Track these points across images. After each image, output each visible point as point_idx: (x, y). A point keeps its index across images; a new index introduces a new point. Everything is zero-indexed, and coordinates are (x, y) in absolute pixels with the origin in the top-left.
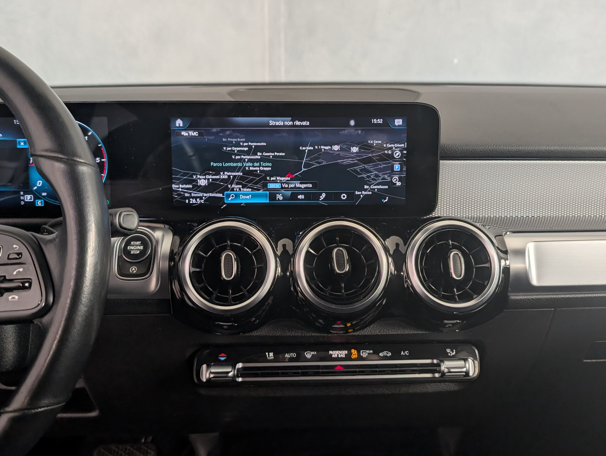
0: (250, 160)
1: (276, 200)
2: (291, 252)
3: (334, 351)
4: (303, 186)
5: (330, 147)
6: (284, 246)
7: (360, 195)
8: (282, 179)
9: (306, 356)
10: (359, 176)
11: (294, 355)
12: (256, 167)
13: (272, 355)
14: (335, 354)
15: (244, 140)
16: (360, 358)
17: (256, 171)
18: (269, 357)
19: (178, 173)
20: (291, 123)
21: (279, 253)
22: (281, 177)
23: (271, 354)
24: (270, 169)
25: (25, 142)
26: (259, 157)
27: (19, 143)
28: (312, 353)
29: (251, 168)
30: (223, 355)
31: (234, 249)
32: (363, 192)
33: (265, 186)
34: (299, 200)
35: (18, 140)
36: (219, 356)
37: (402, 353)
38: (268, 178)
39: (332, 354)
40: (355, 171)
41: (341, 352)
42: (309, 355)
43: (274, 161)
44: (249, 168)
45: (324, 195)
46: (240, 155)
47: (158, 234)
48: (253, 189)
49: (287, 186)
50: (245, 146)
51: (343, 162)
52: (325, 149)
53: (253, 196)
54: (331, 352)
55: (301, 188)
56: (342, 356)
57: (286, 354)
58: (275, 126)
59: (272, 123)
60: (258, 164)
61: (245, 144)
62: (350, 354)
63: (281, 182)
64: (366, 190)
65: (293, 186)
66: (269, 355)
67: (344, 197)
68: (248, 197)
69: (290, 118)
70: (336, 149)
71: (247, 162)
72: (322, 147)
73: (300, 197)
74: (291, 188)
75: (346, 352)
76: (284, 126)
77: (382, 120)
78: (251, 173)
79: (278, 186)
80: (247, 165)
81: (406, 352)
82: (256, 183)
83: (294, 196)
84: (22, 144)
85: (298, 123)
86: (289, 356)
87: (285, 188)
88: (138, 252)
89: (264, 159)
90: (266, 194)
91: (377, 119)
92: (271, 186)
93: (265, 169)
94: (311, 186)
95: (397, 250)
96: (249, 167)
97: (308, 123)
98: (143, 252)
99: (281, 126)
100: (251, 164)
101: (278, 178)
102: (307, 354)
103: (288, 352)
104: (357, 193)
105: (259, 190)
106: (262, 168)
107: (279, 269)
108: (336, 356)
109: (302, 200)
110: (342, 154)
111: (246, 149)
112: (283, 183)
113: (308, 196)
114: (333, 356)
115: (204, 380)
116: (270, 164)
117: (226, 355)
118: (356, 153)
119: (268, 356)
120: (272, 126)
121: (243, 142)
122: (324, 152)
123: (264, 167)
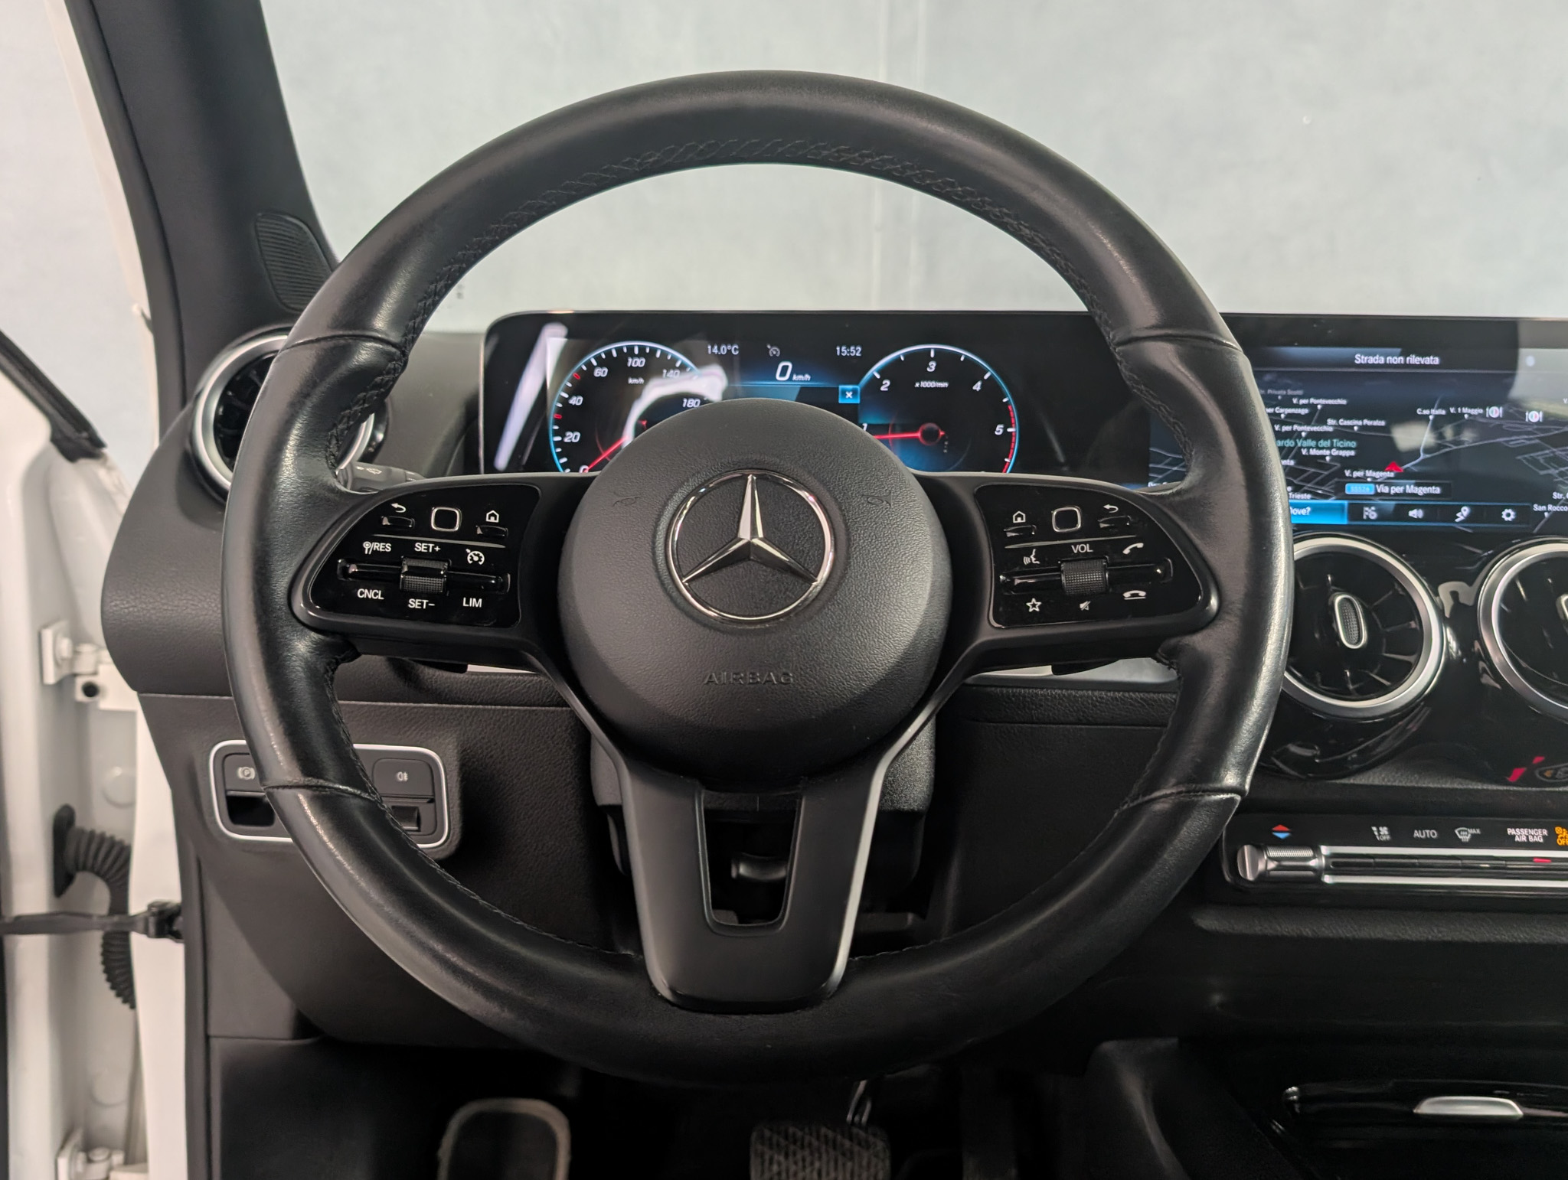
0: (1312, 435)
1: (1364, 520)
3: (1517, 830)
4: (1421, 491)
5: (1481, 411)
7: (1543, 512)
8: (1378, 475)
9: (1460, 837)
10: (1542, 473)
11: (1432, 834)
12: (1323, 448)
13: (1387, 833)
14: (1520, 834)
15: (1300, 392)
17: (1323, 457)
18: (1380, 835)
19: (1161, 459)
20: (1400, 360)
22: (1376, 469)
23: (1384, 830)
24: (1352, 453)
25: (854, 392)
26: (1331, 429)
27: (844, 393)
28: (1472, 831)
29: (1313, 452)
30: (1280, 827)
32: (1550, 507)
33: (1339, 491)
34: (1412, 519)
35: (841, 387)
36: (1274, 829)
38: (1347, 473)
39: (1514, 836)
40: (1534, 461)
41: (1532, 832)
42: (1464, 835)
43: (1362, 438)
44: (1308, 451)
45: (1465, 511)
46: (1292, 424)
48: (1316, 495)
49: (1386, 490)
50: (1304, 406)
51: (1507, 442)
52: (1470, 415)
53: (1316, 509)
54: (1510, 831)
55: (1416, 495)
56: (1536, 839)
57: (1416, 831)
58: (1367, 365)
59: (1360, 359)
60: (1327, 443)
61: (1303, 401)
62: (1553, 835)
63: (1375, 481)
64: (1555, 502)
65: (1399, 490)
66: (1379, 831)
67: (1509, 515)
68: (1303, 512)
69: (1399, 350)
70: (1494, 416)
71: (1306, 438)
72: (1465, 410)
73: (1414, 513)
74: (1396, 494)
75: (1545, 832)
76: (1386, 365)
78: (1317, 461)
79: (1366, 489)
80: (1306, 443)
82: (1321, 483)
83: (1401, 512)
84: (849, 395)
85: (1414, 360)
86: (1422, 834)
87: (1382, 494)
89: (1342, 434)
90: (1342, 506)
92: (1352, 489)
93: (1344, 453)
94: (1437, 490)
96: (1309, 448)
97: (1436, 361)
99: (1379, 366)
100: (1313, 443)
101: (1369, 473)
102: (1459, 832)
103: (1422, 828)
104: (1537, 508)
105: (1326, 497)
106: (1335, 452)
108: (1524, 839)
109: (1418, 520)
110: (1506, 425)
111: (1304, 411)
112: (1379, 483)
113: (1431, 512)
114: (1517, 839)
115: (1250, 877)
116: (1353, 444)
117: (1287, 829)
118: (1538, 423)
119: (1376, 833)
120: (1361, 366)
121: (1300, 397)
122: (1468, 420)
123: (1339, 449)
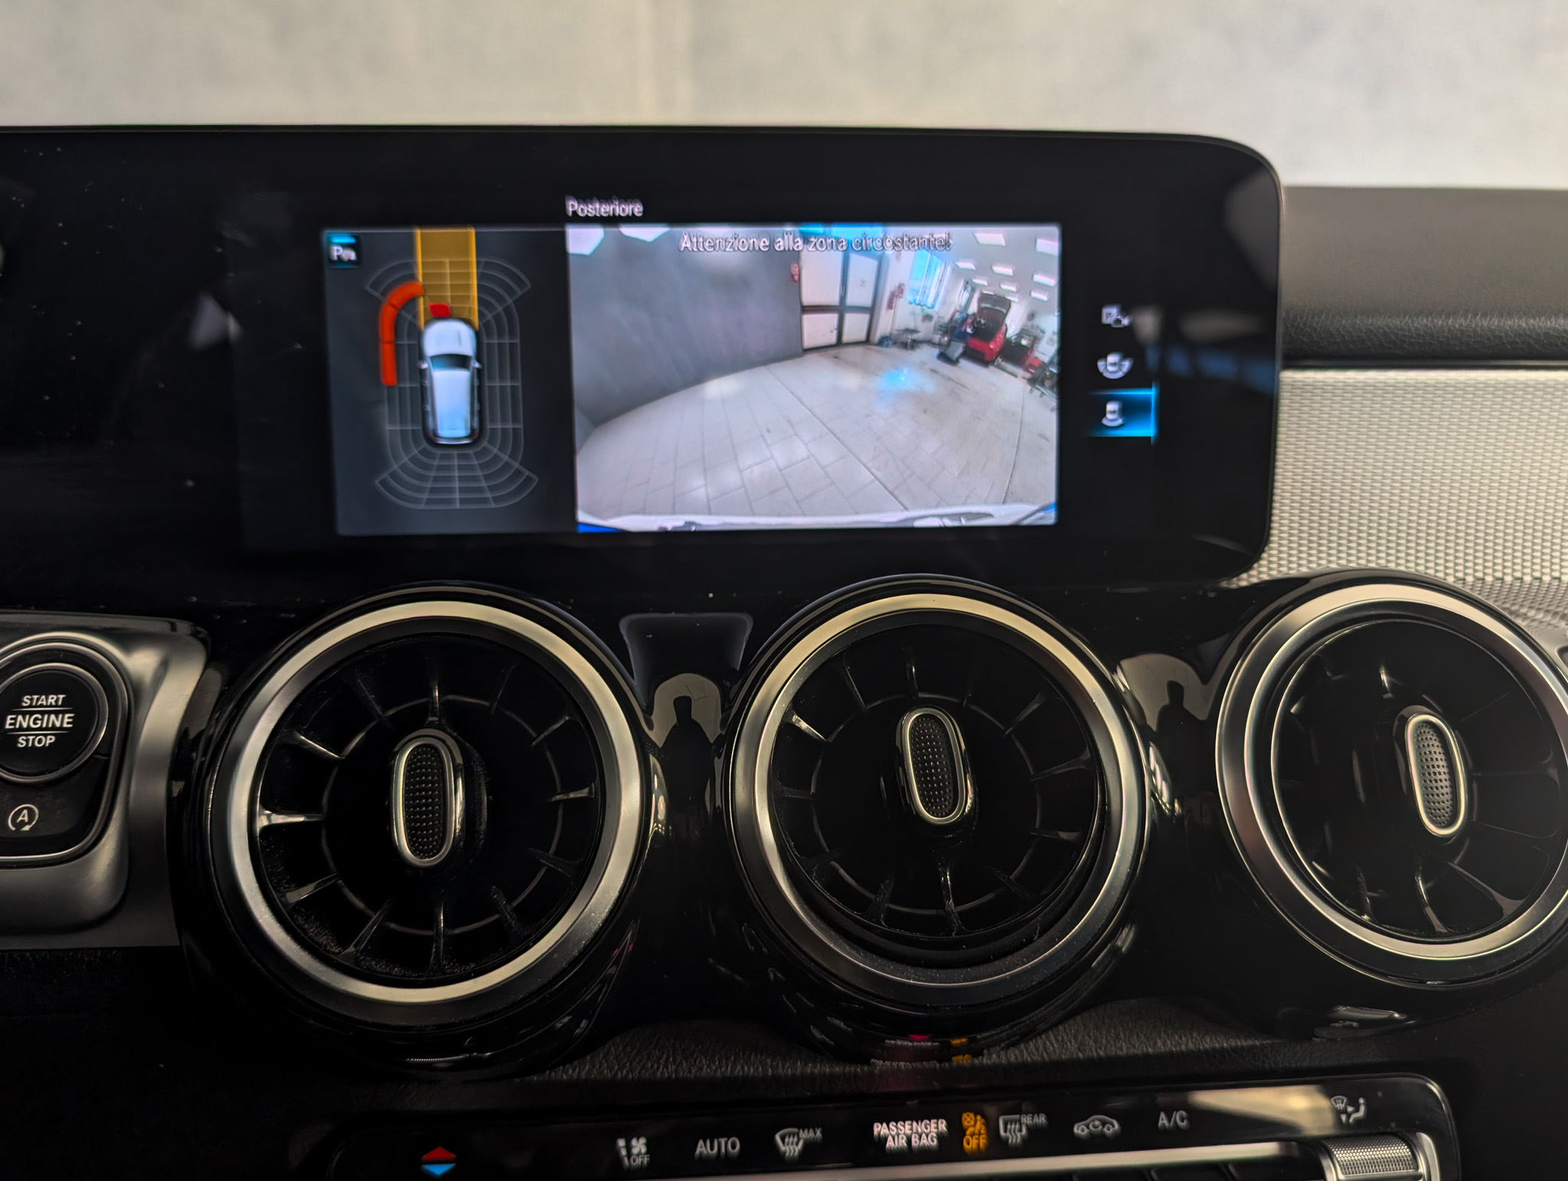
2: (712, 731)
3: (892, 1125)
6: (683, 705)
9: (782, 1148)
11: (731, 1146)
13: (644, 1150)
14: (896, 1134)
16: (998, 1149)
18: (629, 1155)
21: (657, 735)
28: (806, 1135)
30: (439, 1152)
31: (458, 721)
36: (425, 1157)
37: (1163, 1121)
39: (886, 1139)
41: (919, 1127)
47: (141, 662)
54: (880, 1129)
56: (925, 1141)
57: (701, 1142)
62: (956, 1131)
66: (629, 1147)
75: (943, 1125)
81: (1177, 1116)
86: (712, 1148)
88: (50, 740)
98: (69, 742)
102: (783, 1139)
103: (711, 1135)
107: (660, 805)
108: (902, 1143)
114: (890, 1144)
119: (624, 1152)
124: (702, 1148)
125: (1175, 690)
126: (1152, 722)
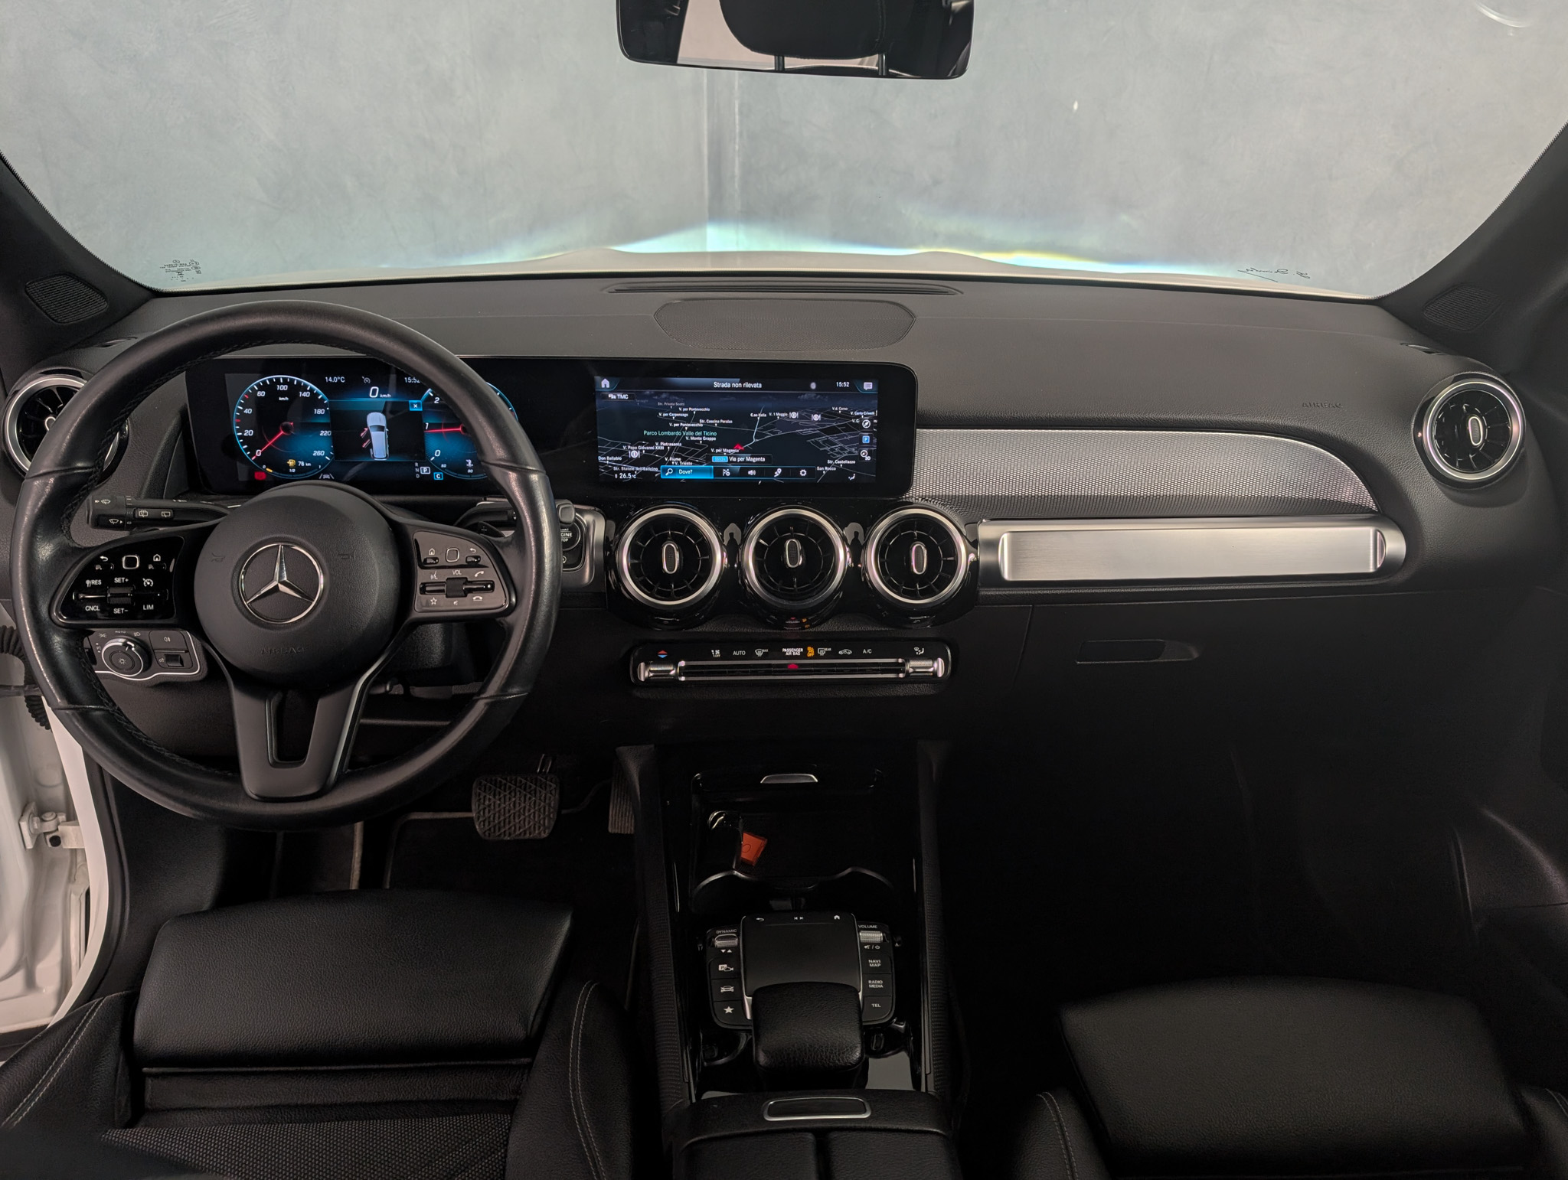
0: (690, 429)
1: (722, 476)
2: (739, 542)
3: (788, 649)
4: (754, 460)
5: (786, 415)
6: (731, 535)
7: (822, 471)
8: (729, 451)
9: (757, 654)
10: (821, 449)
11: (743, 653)
12: (698, 436)
13: (720, 654)
14: (788, 651)
15: (683, 404)
16: (817, 656)
17: (699, 441)
18: (716, 655)
19: (604, 443)
20: (739, 385)
21: (726, 543)
22: (728, 448)
23: (718, 652)
24: (715, 439)
25: (418, 404)
26: (702, 425)
27: (413, 406)
28: (763, 651)
29: (692, 438)
30: (663, 652)
31: (676, 539)
32: (826, 468)
33: (708, 460)
34: (750, 476)
35: (410, 401)
36: (659, 653)
37: (864, 651)
38: (712, 450)
39: (786, 652)
40: (817, 443)
41: (795, 650)
42: (759, 653)
43: (720, 431)
44: (689, 438)
45: (779, 471)
46: (679, 423)
47: (587, 519)
48: (694, 463)
49: (735, 460)
50: (685, 412)
51: (801, 432)
52: (780, 417)
53: (695, 471)
54: (784, 650)
55: (752, 462)
56: (797, 654)
57: (734, 651)
58: (721, 388)
59: (716, 385)
60: (700, 433)
61: (685, 409)
62: (806, 651)
63: (728, 455)
64: (829, 465)
65: (742, 459)
66: (715, 652)
67: (803, 473)
68: (689, 472)
69: (739, 379)
70: (794, 417)
71: (687, 431)
72: (777, 414)
73: (751, 473)
74: (740, 462)
75: (802, 650)
76: (731, 388)
77: (848, 383)
78: (694, 444)
79: (724, 459)
80: (687, 434)
81: (869, 650)
82: (698, 456)
83: (744, 471)
84: (416, 406)
85: (748, 385)
86: (738, 654)
87: (732, 462)
88: (567, 540)
89: (707, 428)
90: (711, 468)
91: (843, 382)
92: (716, 459)
93: (709, 439)
94: (764, 460)
95: (856, 540)
96: (689, 437)
97: (760, 386)
98: (572, 540)
99: (727, 389)
100: (692, 434)
101: (725, 450)
102: (757, 651)
103: (737, 650)
104: (818, 468)
105: (701, 464)
106: (705, 439)
107: (726, 560)
108: (790, 654)
109: (753, 476)
110: (802, 422)
111: (686, 415)
112: (731, 456)
113: (760, 472)
114: (787, 654)
115: (642, 679)
116: (715, 434)
117: (666, 653)
118: (818, 421)
119: (713, 653)
120: (717, 389)
121: (683, 407)
122: (780, 420)
123: (707, 436)
124: (735, 653)
125: (856, 534)
126: (849, 542)
